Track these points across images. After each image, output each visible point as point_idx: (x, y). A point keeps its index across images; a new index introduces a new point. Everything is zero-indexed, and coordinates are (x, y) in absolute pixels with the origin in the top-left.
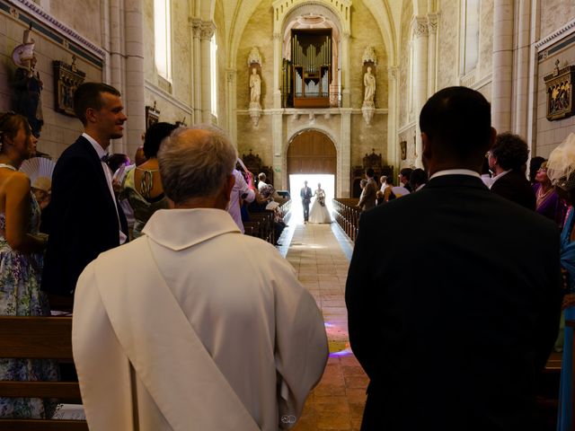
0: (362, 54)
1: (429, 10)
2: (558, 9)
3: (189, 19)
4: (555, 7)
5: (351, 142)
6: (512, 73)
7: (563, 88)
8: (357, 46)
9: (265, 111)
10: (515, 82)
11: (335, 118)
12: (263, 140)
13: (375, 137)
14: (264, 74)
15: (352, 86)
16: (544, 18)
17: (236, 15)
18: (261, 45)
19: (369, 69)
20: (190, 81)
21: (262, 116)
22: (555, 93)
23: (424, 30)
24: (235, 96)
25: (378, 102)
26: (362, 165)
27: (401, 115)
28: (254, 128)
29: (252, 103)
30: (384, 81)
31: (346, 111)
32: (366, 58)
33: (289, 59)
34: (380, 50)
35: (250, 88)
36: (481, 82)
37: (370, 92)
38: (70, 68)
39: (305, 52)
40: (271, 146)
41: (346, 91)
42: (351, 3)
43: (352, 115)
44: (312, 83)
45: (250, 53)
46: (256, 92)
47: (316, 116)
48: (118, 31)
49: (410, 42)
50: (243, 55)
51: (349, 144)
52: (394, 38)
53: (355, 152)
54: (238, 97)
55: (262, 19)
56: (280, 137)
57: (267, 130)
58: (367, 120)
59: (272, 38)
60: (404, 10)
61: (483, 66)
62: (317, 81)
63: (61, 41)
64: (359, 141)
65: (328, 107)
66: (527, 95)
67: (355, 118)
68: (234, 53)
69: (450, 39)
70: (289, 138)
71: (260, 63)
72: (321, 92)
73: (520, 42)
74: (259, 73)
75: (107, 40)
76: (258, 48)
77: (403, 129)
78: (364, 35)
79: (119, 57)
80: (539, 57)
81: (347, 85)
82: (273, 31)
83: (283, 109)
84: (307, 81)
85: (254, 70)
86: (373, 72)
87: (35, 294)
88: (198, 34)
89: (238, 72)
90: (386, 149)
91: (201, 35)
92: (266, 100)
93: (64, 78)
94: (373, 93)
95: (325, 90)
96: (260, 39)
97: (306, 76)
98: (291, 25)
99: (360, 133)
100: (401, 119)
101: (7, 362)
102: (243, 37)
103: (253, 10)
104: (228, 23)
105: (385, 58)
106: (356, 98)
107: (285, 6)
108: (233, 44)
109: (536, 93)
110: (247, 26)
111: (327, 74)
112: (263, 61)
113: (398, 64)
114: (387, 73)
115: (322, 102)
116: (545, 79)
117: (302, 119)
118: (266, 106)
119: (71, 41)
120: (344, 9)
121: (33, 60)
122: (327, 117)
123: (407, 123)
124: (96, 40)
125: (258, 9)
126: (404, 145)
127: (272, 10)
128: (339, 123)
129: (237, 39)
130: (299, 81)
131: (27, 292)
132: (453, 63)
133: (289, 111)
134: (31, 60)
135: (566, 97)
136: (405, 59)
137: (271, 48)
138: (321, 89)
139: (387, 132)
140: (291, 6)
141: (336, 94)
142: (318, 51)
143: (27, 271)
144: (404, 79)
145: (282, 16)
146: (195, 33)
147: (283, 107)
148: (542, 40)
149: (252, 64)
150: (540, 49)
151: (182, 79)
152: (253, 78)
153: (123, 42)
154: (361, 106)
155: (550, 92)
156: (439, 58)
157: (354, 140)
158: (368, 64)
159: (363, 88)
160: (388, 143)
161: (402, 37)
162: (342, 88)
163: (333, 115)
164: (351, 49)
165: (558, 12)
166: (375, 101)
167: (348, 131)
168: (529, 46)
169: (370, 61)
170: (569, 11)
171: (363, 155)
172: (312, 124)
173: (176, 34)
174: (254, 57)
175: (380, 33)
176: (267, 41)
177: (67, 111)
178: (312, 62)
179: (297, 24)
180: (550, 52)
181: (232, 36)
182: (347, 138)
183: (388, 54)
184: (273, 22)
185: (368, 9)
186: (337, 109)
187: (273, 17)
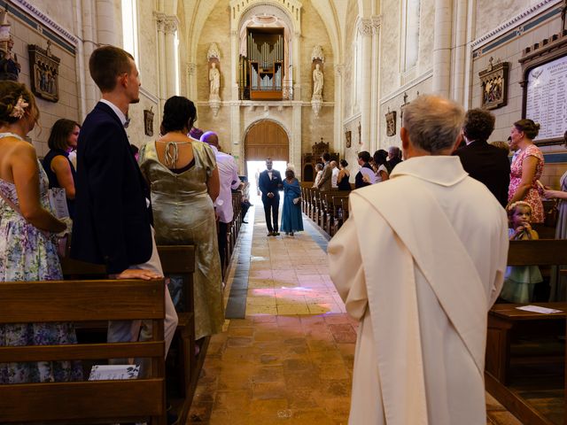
0: (311, 52)
1: (373, 12)
2: (492, 12)
3: (154, 13)
4: (489, 11)
5: (302, 132)
6: (450, 69)
7: (496, 82)
8: (307, 44)
9: (224, 102)
10: (452, 77)
11: (287, 110)
12: (222, 129)
13: (323, 127)
14: (222, 69)
15: (302, 81)
16: (479, 20)
17: (196, 12)
18: (219, 42)
19: (317, 66)
20: (156, 73)
21: (221, 107)
22: (489, 86)
23: (369, 30)
24: (196, 89)
25: (326, 96)
26: (311, 152)
27: (345, 107)
28: (214, 118)
29: (212, 95)
30: (331, 77)
31: (297, 103)
32: (315, 56)
33: (245, 54)
34: (326, 49)
35: (210, 82)
36: (421, 77)
37: (318, 87)
38: (45, 53)
39: (259, 49)
40: (230, 135)
41: (297, 86)
42: (301, 5)
43: (302, 107)
44: (266, 77)
45: (209, 49)
46: (215, 85)
47: (270, 107)
48: (90, 20)
49: (354, 42)
50: (203, 51)
51: (300, 133)
52: (339, 38)
53: (306, 141)
54: (199, 90)
55: (221, 16)
56: (238, 127)
57: (225, 121)
58: (316, 111)
59: (230, 34)
60: (348, 13)
61: (422, 63)
62: (271, 76)
63: (35, 26)
64: (308, 130)
65: (281, 100)
66: (464, 88)
67: (305, 110)
68: (194, 48)
69: (392, 39)
70: (246, 128)
71: (219, 57)
72: (274, 86)
73: (458, 41)
74: (217, 67)
75: (79, 28)
76: (217, 44)
77: (348, 120)
78: (313, 35)
79: (91, 44)
80: (474, 55)
81: (298, 80)
82: (230, 28)
83: (240, 101)
84: (262, 76)
85: (214, 65)
86: (321, 69)
87: (44, 262)
88: (162, 28)
89: (198, 66)
90: (333, 138)
91: (165, 28)
92: (225, 92)
93: (39, 62)
94: (321, 87)
95: (278, 84)
96: (218, 36)
97: (261, 71)
98: (247, 24)
99: (310, 123)
100: (346, 112)
101: (20, 329)
102: (203, 34)
103: (212, 8)
104: (188, 19)
105: (332, 56)
106: (306, 92)
107: (241, 5)
108: (193, 39)
109: (471, 86)
110: (205, 23)
111: (280, 70)
112: (222, 56)
113: (343, 62)
114: (333, 69)
115: (275, 95)
116: (480, 74)
117: (257, 110)
118: (224, 98)
119: (44, 26)
120: (295, 10)
121: (10, 42)
122: (280, 108)
123: (352, 115)
124: (69, 27)
125: (216, 7)
126: (349, 134)
127: (229, 9)
128: (291, 115)
129: (197, 34)
130: (255, 75)
131: (36, 261)
132: (395, 61)
133: (246, 102)
134: (8, 42)
135: (498, 89)
136: (349, 57)
137: (229, 44)
138: (274, 84)
139: (333, 123)
140: (247, 5)
141: (288, 88)
142: (272, 48)
143: (36, 240)
144: (348, 75)
145: (238, 15)
146: (159, 27)
147: (240, 99)
148: (477, 40)
149: (211, 59)
150: (475, 48)
151: (148, 71)
152: (212, 71)
153: (95, 31)
154: (310, 99)
155: (484, 85)
156: (381, 57)
157: (305, 130)
158: (316, 61)
159: (313, 82)
160: (335, 133)
161: (346, 37)
162: (294, 83)
163: (286, 107)
164: (301, 47)
165: (492, 15)
166: (322, 95)
167: (299, 122)
168: (465, 45)
169: (318, 59)
170: (502, 14)
171: (313, 144)
172: (266, 115)
173: (142, 27)
174: (213, 52)
175: (327, 33)
176: (225, 38)
177: (43, 95)
178: (266, 58)
179: (252, 23)
180: (484, 51)
181: (191, 31)
182: (298, 128)
183: (334, 52)
184: (230, 19)
185: (316, 11)
186: (289, 102)
187: (230, 16)
